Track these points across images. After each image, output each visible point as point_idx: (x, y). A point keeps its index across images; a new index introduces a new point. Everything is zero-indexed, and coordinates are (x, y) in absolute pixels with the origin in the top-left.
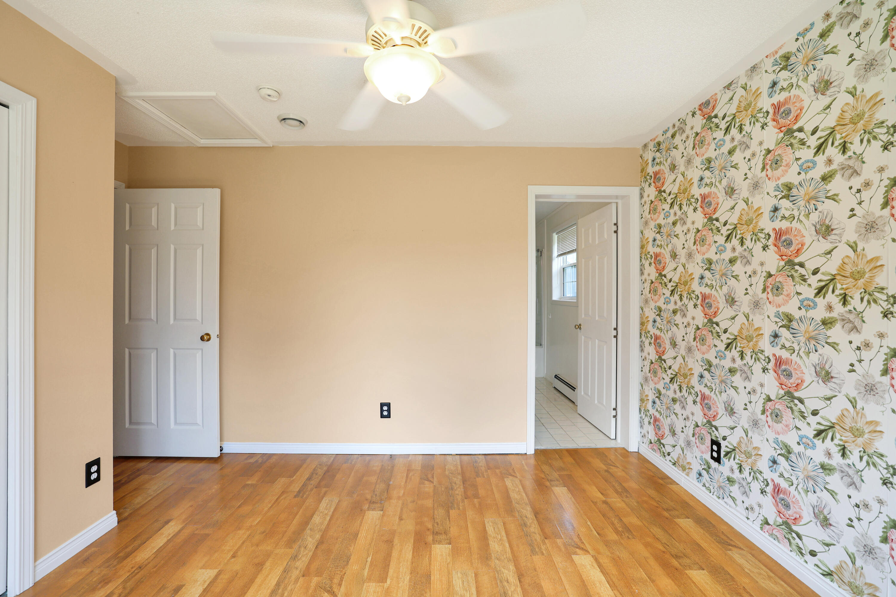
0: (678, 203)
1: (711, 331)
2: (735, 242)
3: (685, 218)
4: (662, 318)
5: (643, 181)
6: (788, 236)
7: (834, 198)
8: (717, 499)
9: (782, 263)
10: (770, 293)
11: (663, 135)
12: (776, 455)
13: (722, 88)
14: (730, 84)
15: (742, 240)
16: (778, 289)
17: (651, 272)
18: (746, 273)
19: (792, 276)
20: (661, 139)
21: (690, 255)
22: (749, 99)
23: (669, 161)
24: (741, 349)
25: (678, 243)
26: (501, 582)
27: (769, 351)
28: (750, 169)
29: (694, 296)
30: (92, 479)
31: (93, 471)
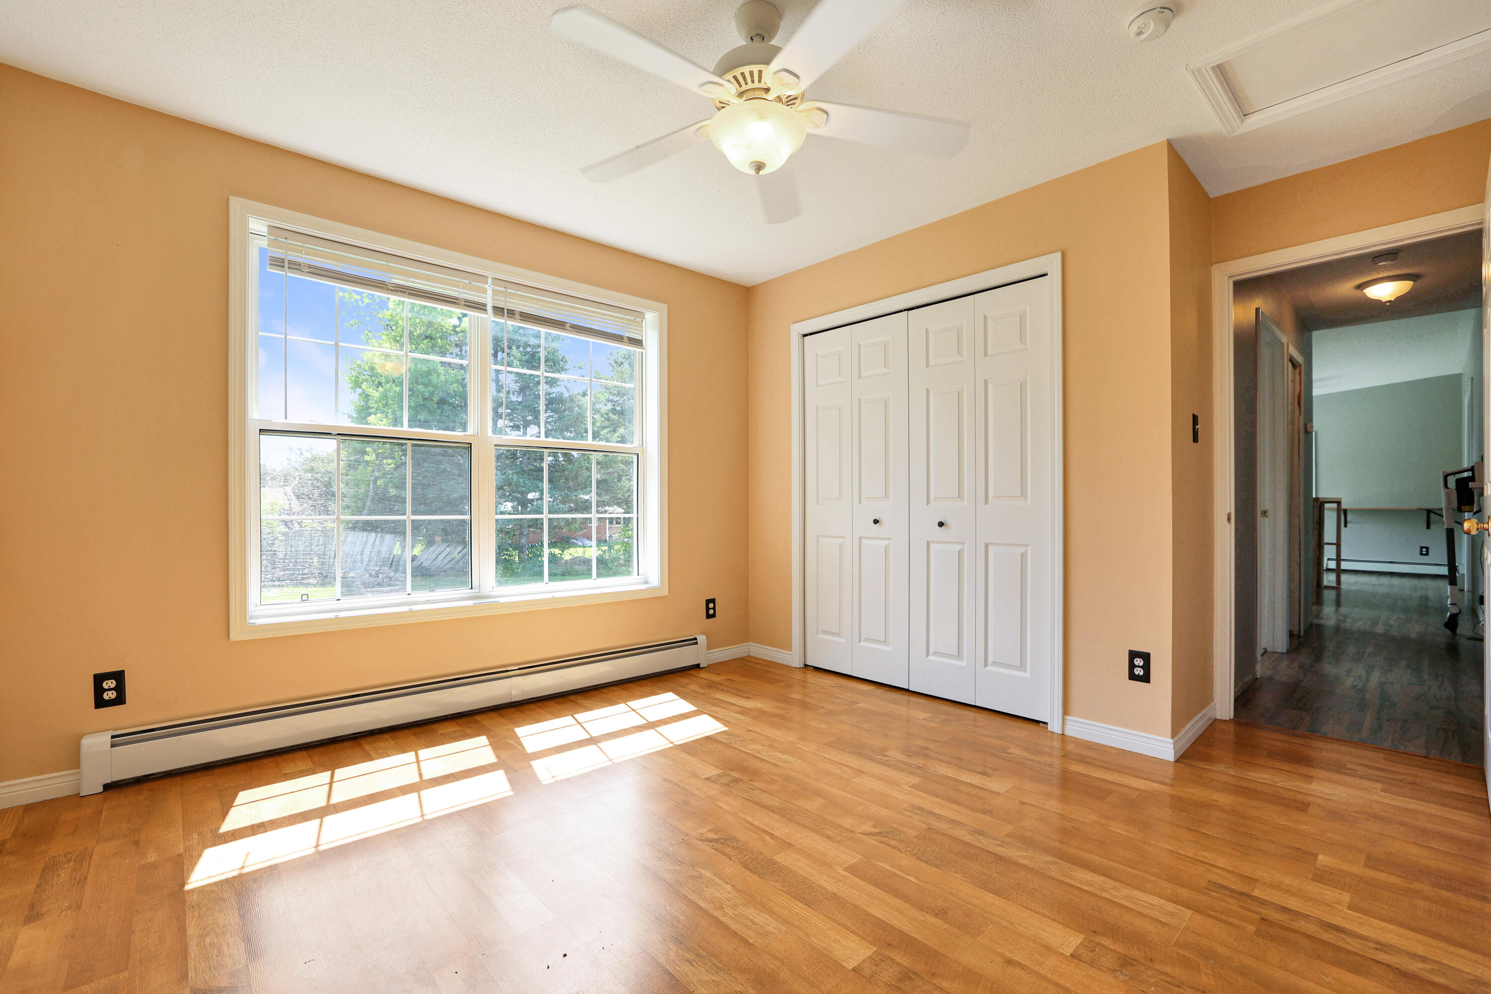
26: (698, 955)
30: (1137, 673)
31: (1136, 664)
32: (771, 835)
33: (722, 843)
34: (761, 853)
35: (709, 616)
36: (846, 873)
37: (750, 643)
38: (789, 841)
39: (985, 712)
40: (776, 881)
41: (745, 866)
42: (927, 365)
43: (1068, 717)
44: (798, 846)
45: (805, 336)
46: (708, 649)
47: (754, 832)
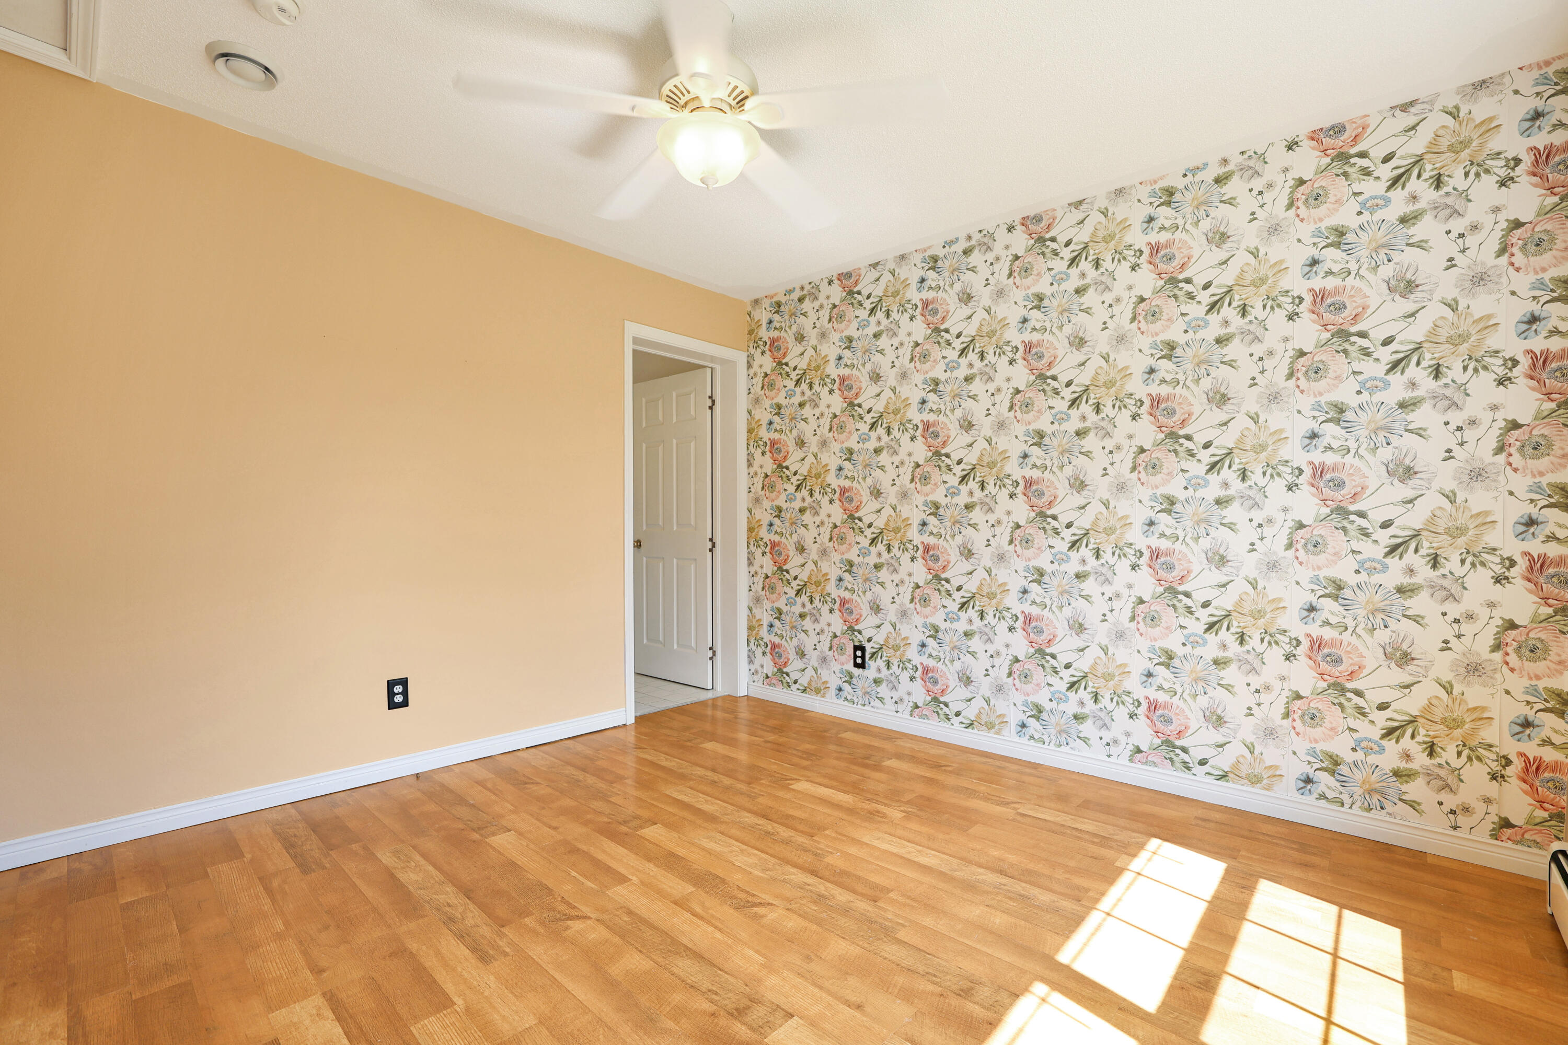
0: (807, 381)
1: (853, 528)
2: (881, 431)
3: (817, 400)
4: (782, 519)
5: (751, 346)
6: (935, 428)
7: (974, 398)
8: (863, 708)
9: (930, 454)
10: (918, 483)
11: (785, 295)
12: (924, 638)
13: (867, 264)
14: (877, 264)
15: (889, 430)
16: (925, 479)
17: (767, 464)
18: (893, 463)
19: (939, 466)
20: (783, 299)
21: (824, 444)
22: (897, 287)
23: (794, 328)
24: (887, 542)
25: (807, 430)
27: (917, 539)
28: (897, 358)
29: (829, 490)
32: (695, 914)
33: (749, 902)
34: (707, 892)
36: (630, 877)
38: (675, 906)
40: (696, 869)
41: (723, 881)
44: (668, 901)
47: (713, 916)
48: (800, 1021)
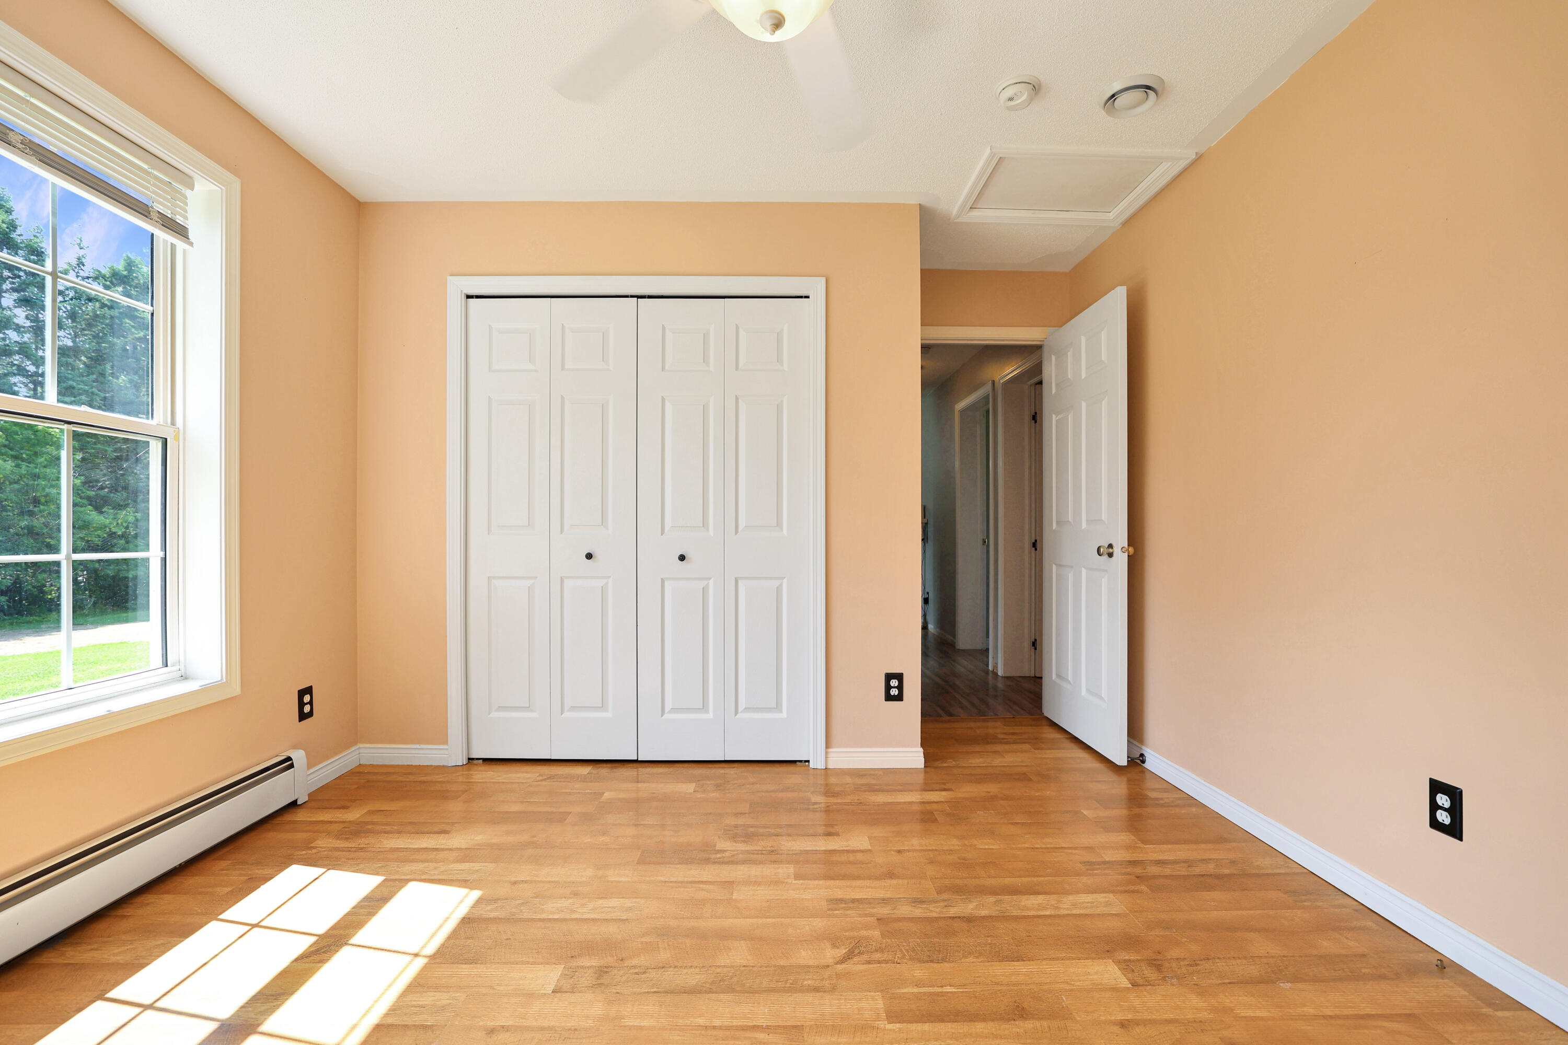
30: (892, 694)
31: (892, 685)
35: (303, 716)
37: (361, 745)
39: (736, 765)
42: (663, 369)
43: (830, 750)
45: (469, 297)
46: (309, 768)
48: (543, 992)
